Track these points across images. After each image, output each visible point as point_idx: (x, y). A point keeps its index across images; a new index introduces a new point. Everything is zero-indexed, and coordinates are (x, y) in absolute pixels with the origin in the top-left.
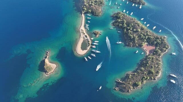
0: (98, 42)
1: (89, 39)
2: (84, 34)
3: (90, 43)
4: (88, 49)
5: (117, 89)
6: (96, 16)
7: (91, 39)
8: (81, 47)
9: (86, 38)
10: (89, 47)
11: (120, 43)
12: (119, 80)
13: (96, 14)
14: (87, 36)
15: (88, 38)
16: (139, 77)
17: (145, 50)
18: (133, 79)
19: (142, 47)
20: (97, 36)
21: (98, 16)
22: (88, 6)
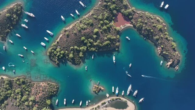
0: (113, 87)
1: (109, 99)
2: (99, 107)
3: (115, 98)
4: (126, 100)
5: (177, 68)
6: (57, 91)
7: (108, 96)
8: (123, 109)
9: (107, 104)
10: (122, 98)
11: (114, 58)
12: (168, 65)
13: (55, 91)
14: (103, 102)
15: (106, 100)
16: (166, 43)
17: (125, 27)
18: (169, 50)
19: (120, 30)
20: (102, 89)
21: (58, 88)
22: (36, 105)
